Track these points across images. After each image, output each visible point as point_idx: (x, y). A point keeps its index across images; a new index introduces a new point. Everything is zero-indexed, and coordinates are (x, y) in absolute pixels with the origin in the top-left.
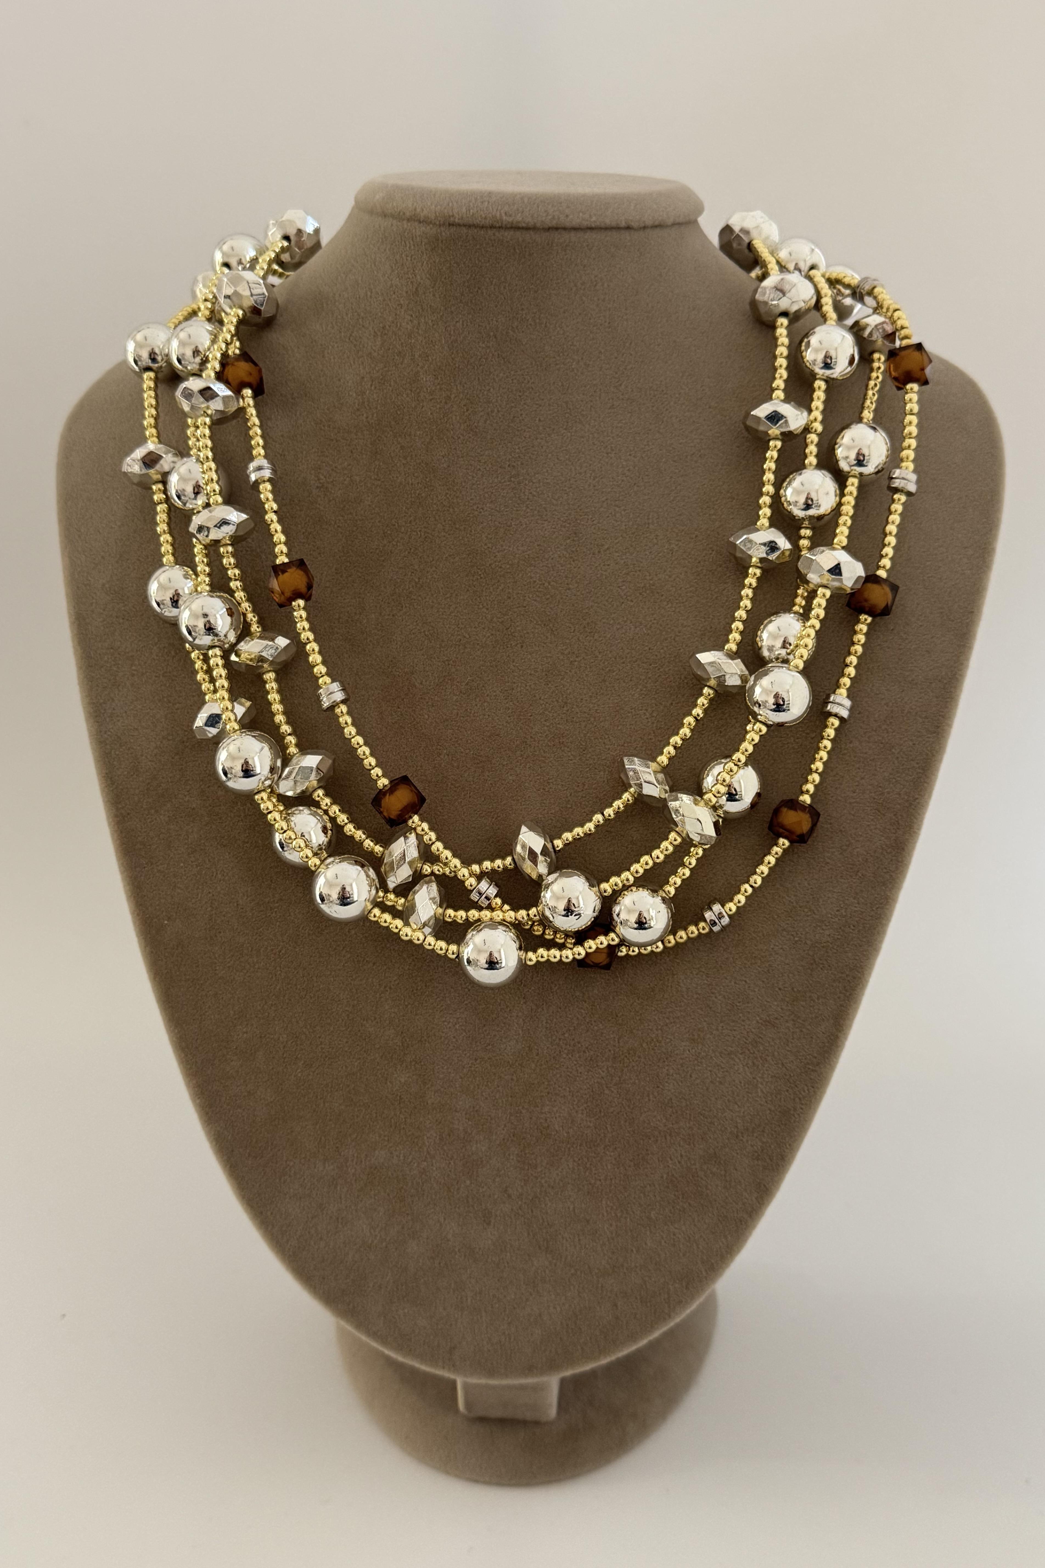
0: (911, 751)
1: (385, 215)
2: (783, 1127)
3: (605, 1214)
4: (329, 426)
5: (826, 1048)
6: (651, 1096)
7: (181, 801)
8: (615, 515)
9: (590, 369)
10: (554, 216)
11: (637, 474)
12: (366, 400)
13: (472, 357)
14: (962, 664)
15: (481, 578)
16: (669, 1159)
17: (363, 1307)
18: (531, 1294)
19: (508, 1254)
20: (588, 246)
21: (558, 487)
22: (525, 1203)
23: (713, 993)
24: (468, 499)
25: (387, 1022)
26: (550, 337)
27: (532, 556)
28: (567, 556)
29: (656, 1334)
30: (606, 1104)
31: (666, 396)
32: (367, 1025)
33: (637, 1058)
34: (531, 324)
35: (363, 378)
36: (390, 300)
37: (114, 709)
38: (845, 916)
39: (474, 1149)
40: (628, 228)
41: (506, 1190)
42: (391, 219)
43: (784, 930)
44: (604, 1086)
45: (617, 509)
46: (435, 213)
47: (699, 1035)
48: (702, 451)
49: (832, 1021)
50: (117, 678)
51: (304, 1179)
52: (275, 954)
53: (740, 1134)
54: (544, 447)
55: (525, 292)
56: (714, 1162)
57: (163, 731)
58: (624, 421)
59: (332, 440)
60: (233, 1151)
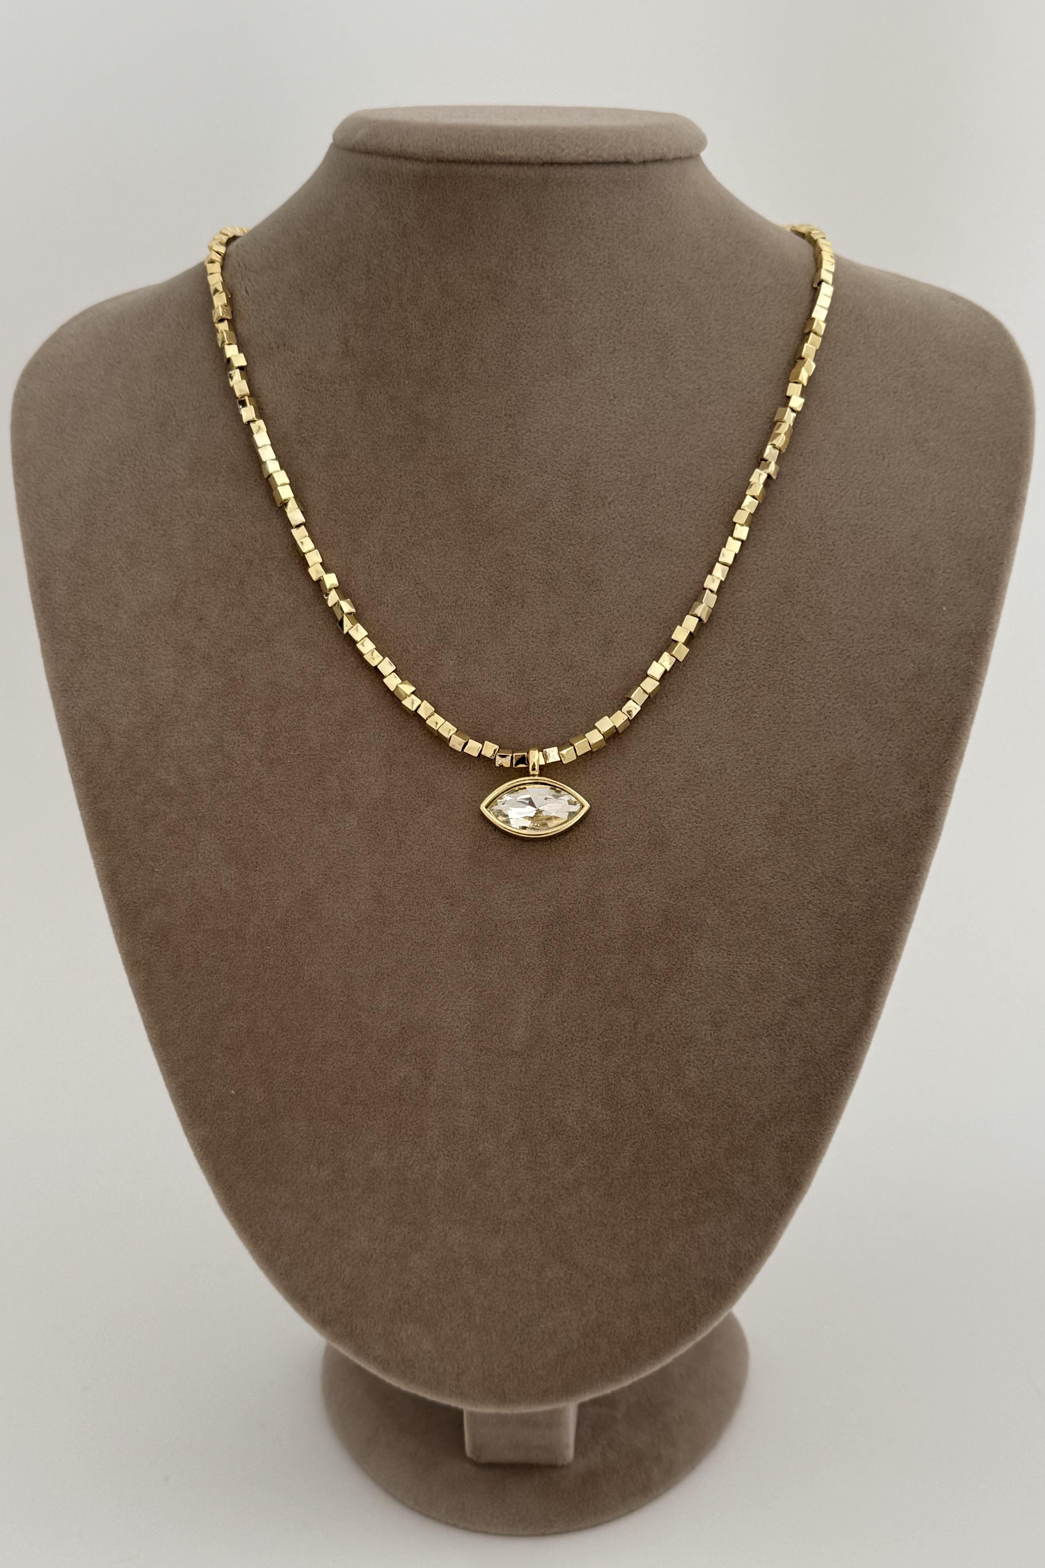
0: (940, 710)
1: (368, 153)
2: (813, 1115)
3: (624, 1217)
4: (310, 376)
5: (856, 1029)
6: (672, 1085)
7: (157, 779)
8: (619, 466)
9: (590, 311)
10: (548, 151)
11: (642, 422)
12: (351, 347)
13: (463, 300)
14: (992, 618)
15: (478, 535)
16: (691, 1153)
17: (362, 1330)
18: (545, 1310)
19: (519, 1266)
20: (585, 182)
21: (558, 437)
22: (537, 1207)
23: (734, 972)
24: (463, 450)
25: (385, 1012)
26: (547, 279)
27: (531, 510)
28: (569, 510)
29: (682, 1351)
30: (622, 1095)
31: (670, 339)
32: (363, 1016)
33: (655, 1045)
34: (526, 265)
35: (347, 325)
36: (375, 241)
37: (83, 683)
38: (875, 886)
39: (480, 1148)
40: (627, 162)
41: (517, 1194)
42: (374, 156)
43: (810, 902)
44: (621, 1076)
45: (621, 460)
46: (423, 149)
47: (721, 1018)
48: (711, 397)
49: (862, 999)
50: (86, 650)
51: (297, 1187)
52: (262, 941)
53: (767, 1124)
54: (543, 395)
55: (519, 230)
56: (740, 1156)
57: (136, 705)
58: (626, 367)
59: (315, 392)
60: (219, 1157)
